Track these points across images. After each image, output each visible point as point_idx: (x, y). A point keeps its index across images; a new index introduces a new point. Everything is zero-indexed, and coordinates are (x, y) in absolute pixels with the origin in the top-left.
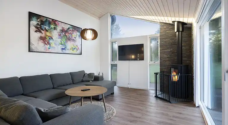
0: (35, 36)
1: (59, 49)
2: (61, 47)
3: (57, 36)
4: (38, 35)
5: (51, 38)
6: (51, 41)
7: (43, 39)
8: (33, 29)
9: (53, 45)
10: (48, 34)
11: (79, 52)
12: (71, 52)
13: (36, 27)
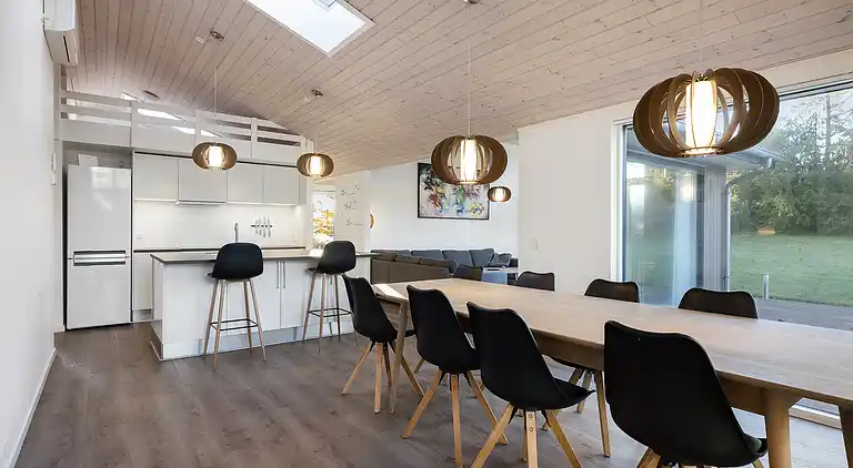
0: (425, 194)
1: (453, 210)
2: (455, 208)
3: (451, 192)
4: (428, 192)
5: (443, 195)
6: (443, 201)
7: (433, 198)
8: (423, 184)
9: (446, 206)
10: (440, 190)
11: (483, 215)
12: (470, 215)
13: (426, 183)
